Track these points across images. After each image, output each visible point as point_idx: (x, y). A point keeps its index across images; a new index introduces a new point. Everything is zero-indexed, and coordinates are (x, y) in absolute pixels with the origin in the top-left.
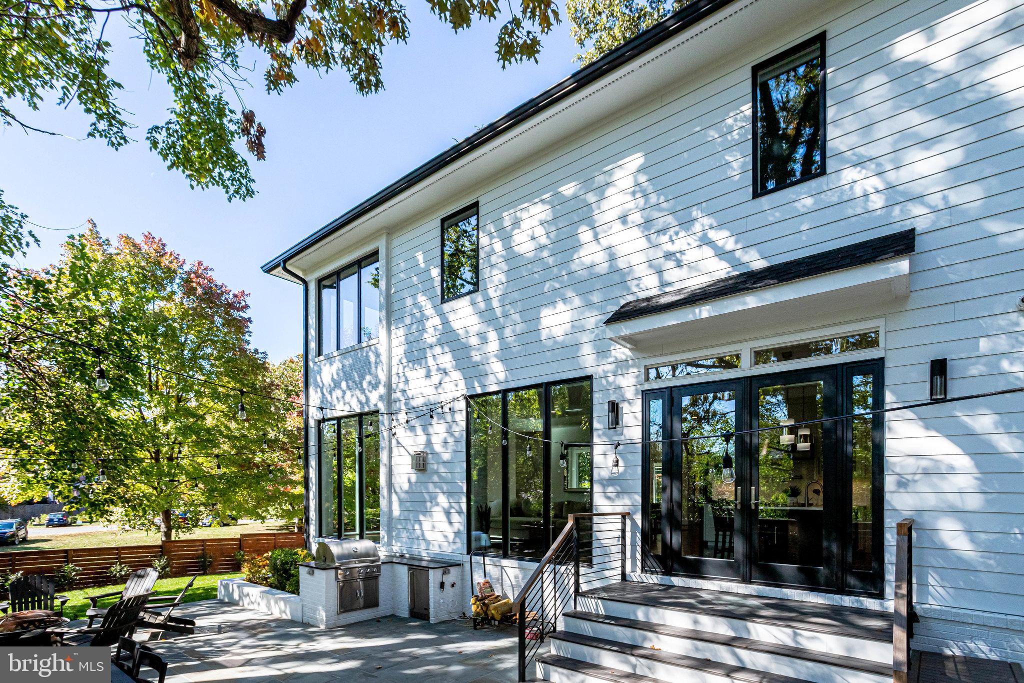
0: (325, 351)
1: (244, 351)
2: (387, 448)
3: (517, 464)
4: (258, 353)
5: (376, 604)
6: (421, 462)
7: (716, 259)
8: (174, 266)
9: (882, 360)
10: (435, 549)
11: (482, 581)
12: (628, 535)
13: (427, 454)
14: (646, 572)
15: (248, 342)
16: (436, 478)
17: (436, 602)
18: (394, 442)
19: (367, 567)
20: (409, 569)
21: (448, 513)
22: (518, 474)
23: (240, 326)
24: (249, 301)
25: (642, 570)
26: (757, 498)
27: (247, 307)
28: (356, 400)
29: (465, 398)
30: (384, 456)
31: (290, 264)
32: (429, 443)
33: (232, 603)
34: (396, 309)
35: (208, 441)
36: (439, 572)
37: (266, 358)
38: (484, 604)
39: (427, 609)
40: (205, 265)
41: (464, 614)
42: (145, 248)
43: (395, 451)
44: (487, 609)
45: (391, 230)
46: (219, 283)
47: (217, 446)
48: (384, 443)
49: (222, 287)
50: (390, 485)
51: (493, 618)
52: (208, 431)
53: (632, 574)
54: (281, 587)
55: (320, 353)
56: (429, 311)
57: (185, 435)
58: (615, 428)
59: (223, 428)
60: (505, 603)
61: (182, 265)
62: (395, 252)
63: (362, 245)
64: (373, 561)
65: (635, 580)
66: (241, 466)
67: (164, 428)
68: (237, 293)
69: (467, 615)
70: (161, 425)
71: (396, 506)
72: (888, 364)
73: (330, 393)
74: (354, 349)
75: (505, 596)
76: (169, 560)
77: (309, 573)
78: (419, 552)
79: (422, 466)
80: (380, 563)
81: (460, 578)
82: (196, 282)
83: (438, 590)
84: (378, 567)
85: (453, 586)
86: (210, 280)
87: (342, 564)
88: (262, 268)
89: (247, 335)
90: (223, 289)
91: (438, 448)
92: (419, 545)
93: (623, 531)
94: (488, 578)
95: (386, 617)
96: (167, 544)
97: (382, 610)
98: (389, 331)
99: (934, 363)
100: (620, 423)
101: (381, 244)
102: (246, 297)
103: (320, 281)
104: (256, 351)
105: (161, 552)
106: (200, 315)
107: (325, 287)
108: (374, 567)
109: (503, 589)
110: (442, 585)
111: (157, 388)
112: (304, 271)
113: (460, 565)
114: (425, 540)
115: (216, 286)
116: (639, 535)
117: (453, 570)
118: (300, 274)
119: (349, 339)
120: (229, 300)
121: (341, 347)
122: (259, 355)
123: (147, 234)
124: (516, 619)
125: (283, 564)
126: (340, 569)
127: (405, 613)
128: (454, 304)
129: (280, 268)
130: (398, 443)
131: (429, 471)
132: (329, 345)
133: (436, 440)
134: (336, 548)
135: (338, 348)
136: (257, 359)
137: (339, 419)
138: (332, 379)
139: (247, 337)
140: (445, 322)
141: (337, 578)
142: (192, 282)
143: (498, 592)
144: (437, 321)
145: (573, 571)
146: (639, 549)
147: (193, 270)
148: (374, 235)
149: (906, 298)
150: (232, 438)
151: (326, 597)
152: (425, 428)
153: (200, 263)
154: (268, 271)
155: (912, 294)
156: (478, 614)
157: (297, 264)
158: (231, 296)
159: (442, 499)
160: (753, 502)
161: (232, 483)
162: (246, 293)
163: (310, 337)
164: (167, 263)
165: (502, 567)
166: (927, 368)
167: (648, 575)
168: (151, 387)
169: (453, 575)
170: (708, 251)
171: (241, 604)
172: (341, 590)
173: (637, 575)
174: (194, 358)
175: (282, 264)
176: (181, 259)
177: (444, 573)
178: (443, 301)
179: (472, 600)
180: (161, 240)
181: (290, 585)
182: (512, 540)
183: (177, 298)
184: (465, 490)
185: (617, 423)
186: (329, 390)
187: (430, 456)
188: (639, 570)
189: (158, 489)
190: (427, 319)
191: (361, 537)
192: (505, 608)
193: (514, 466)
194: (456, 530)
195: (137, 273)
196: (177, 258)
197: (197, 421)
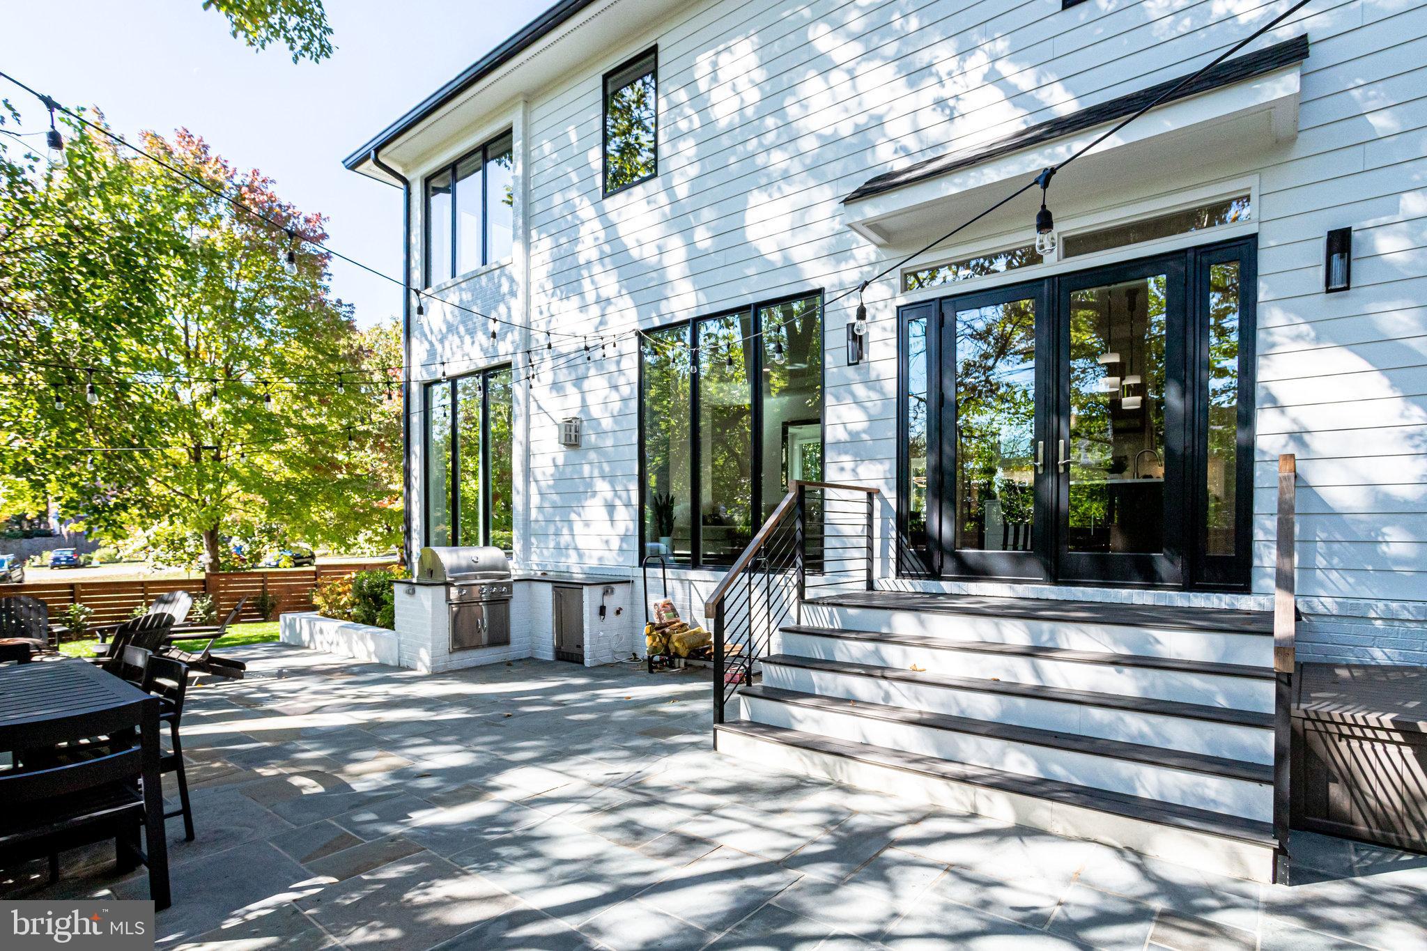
0: (435, 280)
1: (322, 303)
2: (524, 417)
3: (714, 466)
4: (341, 305)
5: (506, 642)
6: (573, 434)
7: (1007, 104)
8: (221, 178)
9: (1254, 236)
10: (591, 562)
11: (661, 601)
12: (877, 523)
13: (581, 421)
14: (904, 576)
15: (326, 289)
16: (592, 455)
17: (596, 639)
18: (533, 406)
19: (493, 585)
20: (555, 588)
21: (611, 508)
22: (715, 481)
23: (314, 265)
24: (327, 228)
25: (897, 575)
26: (1067, 456)
27: (324, 236)
28: (479, 348)
29: (638, 334)
30: (518, 430)
31: (385, 156)
32: (584, 406)
33: (299, 646)
34: (537, 211)
35: (269, 431)
36: (599, 590)
37: (352, 312)
38: (664, 633)
39: (580, 646)
40: (263, 175)
41: (634, 654)
42: (178, 151)
43: (534, 421)
44: (668, 642)
45: (530, 97)
46: (284, 203)
47: (281, 439)
48: (518, 410)
49: (289, 207)
50: (527, 472)
51: (677, 655)
52: (270, 416)
53: (882, 581)
54: (369, 620)
55: (427, 285)
56: (586, 210)
57: (237, 422)
58: (857, 363)
59: (292, 415)
60: (695, 633)
61: (232, 176)
62: (536, 129)
63: (489, 122)
64: (502, 577)
65: (887, 588)
66: (316, 468)
67: (207, 414)
68: (310, 216)
69: (640, 657)
70: (201, 407)
71: (535, 500)
72: (1261, 244)
73: (442, 341)
74: (476, 275)
75: (695, 624)
76: (216, 600)
77: (408, 592)
78: (568, 567)
79: (573, 438)
80: (511, 580)
81: (628, 601)
82: (249, 199)
83: (597, 617)
84: (509, 585)
85: (618, 612)
86: (271, 198)
87: (457, 579)
88: (343, 162)
89: (325, 278)
90: (290, 211)
91: (596, 411)
92: (567, 556)
93: (870, 515)
94: (669, 598)
95: (520, 660)
96: (213, 578)
97: (517, 648)
98: (528, 245)
99: (1332, 235)
100: (865, 356)
101: (515, 119)
102: (323, 222)
103: (427, 180)
104: (339, 301)
105: (204, 589)
106: (258, 247)
107: (437, 190)
108: (502, 585)
109: (691, 615)
110: (602, 610)
111: (197, 355)
112: (404, 165)
113: (629, 582)
114: (576, 549)
115: (280, 206)
116: (893, 523)
117: (618, 589)
118: (400, 170)
119: (469, 261)
120: (299, 227)
121: (458, 273)
122: (344, 308)
123: (181, 130)
124: (711, 654)
125: (371, 587)
126: (453, 586)
127: (549, 655)
128: (621, 198)
129: (370, 162)
130: (539, 407)
131: (584, 445)
132: (441, 273)
133: (593, 400)
134: (448, 557)
135: (454, 275)
136: (338, 314)
137: (453, 380)
138: (445, 321)
139: (325, 282)
140: (609, 226)
141: (448, 599)
142: (244, 199)
143: (685, 618)
144: (596, 225)
145: (795, 580)
146: (893, 544)
147: (246, 183)
148: (505, 106)
149: (1292, 140)
150: (302, 429)
151: (433, 627)
152: (579, 381)
153: (256, 172)
154: (353, 167)
155: (1300, 136)
156: (654, 650)
157: (395, 154)
158: (302, 220)
159: (603, 487)
160: (1061, 461)
161: (305, 496)
162: (323, 216)
163: (413, 264)
164: (210, 172)
165: (691, 582)
166: (1321, 245)
167: (906, 581)
168: (188, 355)
169: (619, 596)
170: (995, 93)
171: (312, 646)
172: (455, 619)
173: (889, 582)
174: (249, 312)
175: (373, 153)
176: (230, 169)
177: (605, 593)
178: (606, 195)
179: (646, 629)
180: (201, 140)
181: (382, 616)
182: (705, 556)
183: (224, 224)
184: (636, 472)
185: (861, 357)
186: (439, 337)
187: (585, 423)
188: (892, 574)
189: (200, 502)
190: (582, 223)
191: (486, 543)
192: (697, 640)
193: (710, 468)
194: (622, 532)
195: (166, 186)
196: (225, 167)
197: (255, 403)
